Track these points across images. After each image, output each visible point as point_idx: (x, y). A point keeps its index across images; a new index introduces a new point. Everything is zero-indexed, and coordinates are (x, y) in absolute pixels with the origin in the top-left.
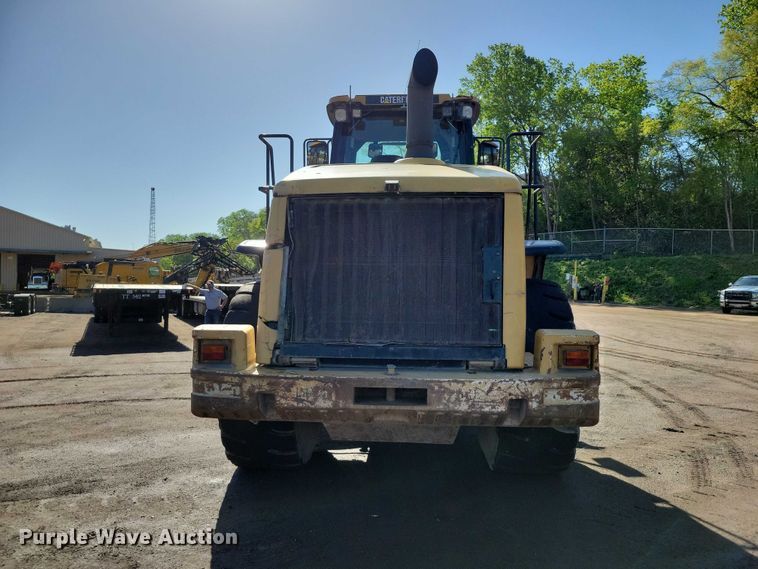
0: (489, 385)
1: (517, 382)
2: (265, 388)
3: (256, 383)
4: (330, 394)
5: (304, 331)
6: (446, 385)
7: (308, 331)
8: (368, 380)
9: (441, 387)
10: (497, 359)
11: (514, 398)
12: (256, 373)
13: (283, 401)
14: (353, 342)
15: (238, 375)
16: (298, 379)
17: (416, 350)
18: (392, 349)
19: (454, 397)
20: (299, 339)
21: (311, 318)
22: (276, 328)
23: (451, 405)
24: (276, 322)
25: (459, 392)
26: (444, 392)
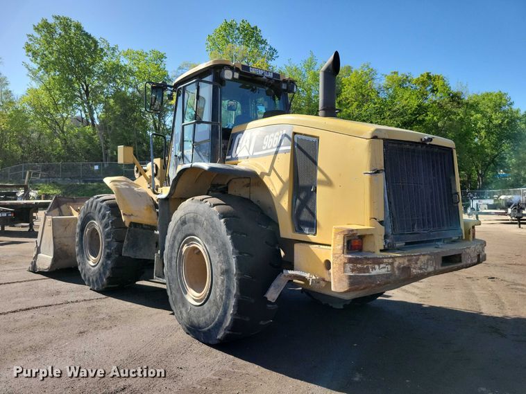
2: (406, 263)
4: (433, 262)
6: (466, 250)
13: (414, 271)
15: (391, 257)
17: (438, 233)
18: (432, 234)
22: (384, 225)
24: (384, 221)
26: (466, 254)
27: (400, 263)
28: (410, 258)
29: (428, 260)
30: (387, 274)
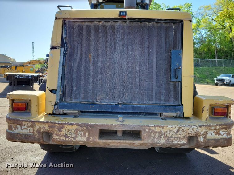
0: (177, 128)
1: (193, 127)
2: (47, 129)
3: (42, 126)
4: (85, 134)
5: (71, 95)
6: (153, 128)
7: (73, 95)
8: (108, 125)
9: (150, 130)
10: (179, 112)
11: (191, 135)
12: (42, 120)
13: (57, 137)
14: (99, 102)
15: (32, 121)
16: (66, 124)
17: (134, 107)
18: (120, 106)
19: (157, 135)
20: (68, 100)
21: (75, 88)
22: (56, 94)
23: (155, 140)
24: (56, 90)
25: (160, 132)
26: (152, 132)
27: (40, 128)
28: (51, 125)
29: (77, 130)
30: (27, 135)
